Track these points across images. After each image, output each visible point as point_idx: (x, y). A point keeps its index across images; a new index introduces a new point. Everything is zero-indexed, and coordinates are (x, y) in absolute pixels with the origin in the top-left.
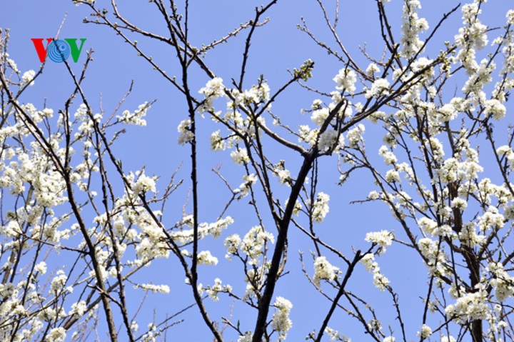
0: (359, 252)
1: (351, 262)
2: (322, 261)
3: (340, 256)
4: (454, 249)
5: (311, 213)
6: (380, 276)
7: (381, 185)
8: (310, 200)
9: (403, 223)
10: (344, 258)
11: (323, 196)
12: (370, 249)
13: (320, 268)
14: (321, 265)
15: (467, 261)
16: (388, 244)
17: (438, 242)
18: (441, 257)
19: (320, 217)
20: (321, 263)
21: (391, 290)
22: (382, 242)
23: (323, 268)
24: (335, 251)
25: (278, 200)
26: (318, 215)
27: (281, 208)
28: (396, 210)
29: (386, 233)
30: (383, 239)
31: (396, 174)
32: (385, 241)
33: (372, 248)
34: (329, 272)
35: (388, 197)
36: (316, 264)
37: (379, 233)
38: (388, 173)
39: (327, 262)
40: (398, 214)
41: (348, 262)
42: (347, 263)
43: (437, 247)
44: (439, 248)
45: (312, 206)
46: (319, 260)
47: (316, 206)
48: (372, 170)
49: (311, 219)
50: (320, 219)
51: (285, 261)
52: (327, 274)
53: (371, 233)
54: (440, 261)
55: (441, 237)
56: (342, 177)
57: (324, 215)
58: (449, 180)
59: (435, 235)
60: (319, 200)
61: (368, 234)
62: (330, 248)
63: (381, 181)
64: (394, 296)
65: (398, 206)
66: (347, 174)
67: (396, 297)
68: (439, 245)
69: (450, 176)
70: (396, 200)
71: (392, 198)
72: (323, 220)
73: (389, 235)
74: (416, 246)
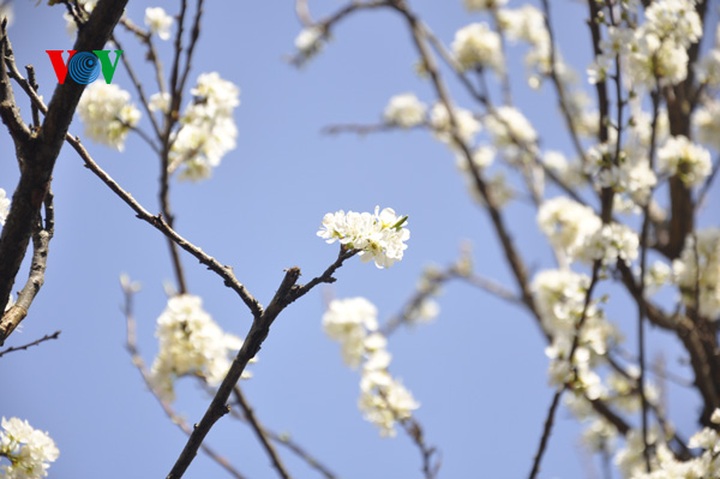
0: (293, 275)
1: (263, 307)
2: (188, 311)
3: (229, 282)
4: (649, 314)
5: (166, 145)
6: (384, 380)
7: (434, 76)
8: (167, 97)
9: (496, 217)
10: (240, 291)
11: (217, 88)
12: (332, 269)
13: (179, 335)
14: (184, 326)
15: (695, 363)
16: (391, 254)
17: (588, 281)
18: (593, 335)
19: (199, 160)
20: (181, 318)
21: (417, 434)
22: (374, 246)
23: (188, 335)
24: (212, 266)
25: (30, 71)
26: (191, 154)
27: (40, 99)
28: (474, 170)
29: (389, 217)
30: (376, 238)
31: (488, 41)
32: (381, 244)
33: (338, 264)
34: (207, 354)
35: (453, 122)
36: (165, 319)
37: (366, 215)
38: (463, 37)
39: (204, 318)
40: (481, 187)
41: (252, 305)
42: (248, 311)
43: (581, 297)
44: (588, 301)
45: (172, 118)
46: (179, 308)
47: (189, 120)
48: (412, 21)
49: (165, 163)
50: (199, 169)
51: (37, 286)
52: (201, 359)
53: (340, 215)
54: (588, 345)
55: (598, 264)
56: (305, 38)
57: (213, 157)
58: (658, 76)
59: (581, 255)
60: (201, 101)
61: (329, 216)
62: (198, 255)
63: (435, 62)
64: (427, 455)
65: (485, 157)
66: (326, 28)
67: (433, 459)
68: (589, 293)
69: (666, 61)
70: (481, 136)
71: (468, 125)
72: (209, 174)
73: (398, 226)
74: (528, 300)
